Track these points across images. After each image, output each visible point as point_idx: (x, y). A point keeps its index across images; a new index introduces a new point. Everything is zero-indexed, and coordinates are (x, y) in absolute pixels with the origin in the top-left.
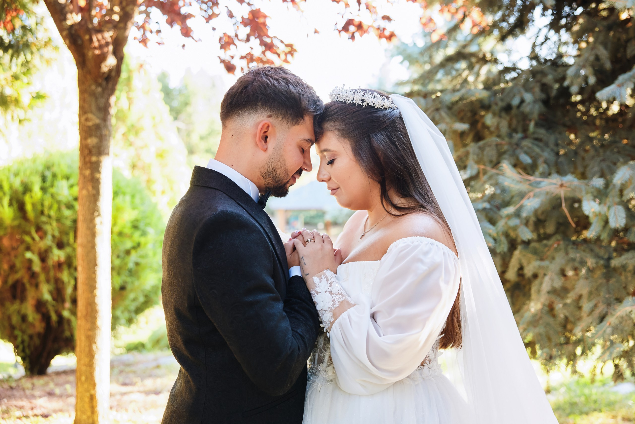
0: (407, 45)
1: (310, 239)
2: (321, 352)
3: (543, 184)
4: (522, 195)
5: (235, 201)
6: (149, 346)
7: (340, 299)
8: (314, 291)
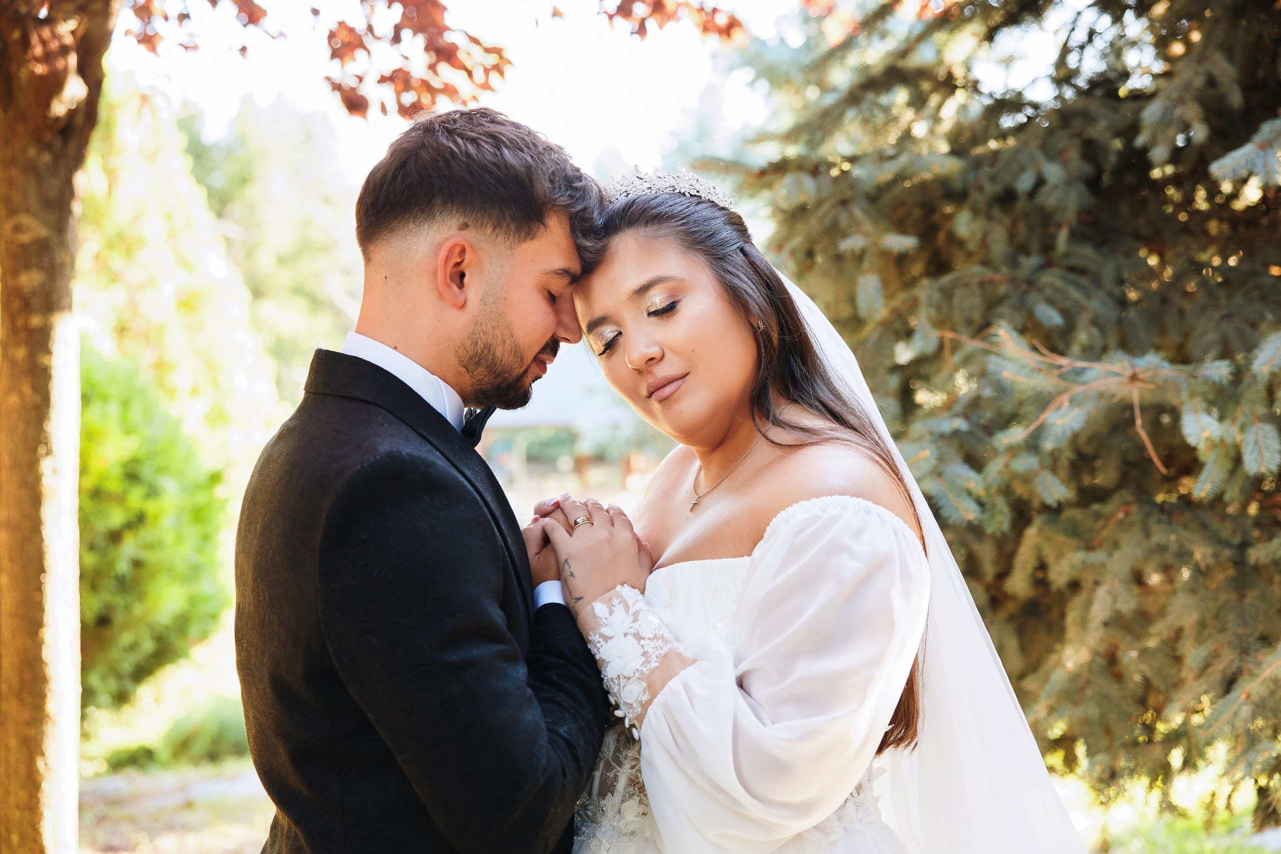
0: (764, 43)
1: (581, 518)
2: (609, 767)
3: (1089, 375)
4: (1043, 401)
5: (415, 431)
6: (164, 753)
7: (661, 649)
8: (597, 636)
